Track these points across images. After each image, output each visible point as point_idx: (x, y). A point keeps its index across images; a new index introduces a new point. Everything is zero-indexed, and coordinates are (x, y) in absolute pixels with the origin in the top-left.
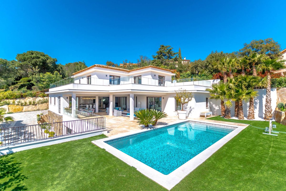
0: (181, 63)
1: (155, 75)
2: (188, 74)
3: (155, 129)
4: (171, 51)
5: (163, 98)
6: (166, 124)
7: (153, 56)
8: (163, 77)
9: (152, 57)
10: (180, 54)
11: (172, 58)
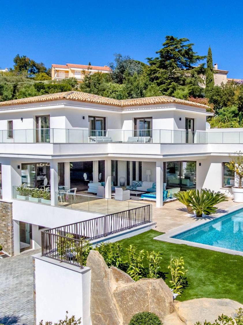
0: (212, 80)
1: (180, 119)
2: (233, 112)
3: (214, 219)
4: (190, 52)
5: (200, 164)
6: (224, 211)
7: (149, 59)
8: (192, 121)
9: (147, 60)
10: (210, 61)
11: (193, 68)
